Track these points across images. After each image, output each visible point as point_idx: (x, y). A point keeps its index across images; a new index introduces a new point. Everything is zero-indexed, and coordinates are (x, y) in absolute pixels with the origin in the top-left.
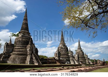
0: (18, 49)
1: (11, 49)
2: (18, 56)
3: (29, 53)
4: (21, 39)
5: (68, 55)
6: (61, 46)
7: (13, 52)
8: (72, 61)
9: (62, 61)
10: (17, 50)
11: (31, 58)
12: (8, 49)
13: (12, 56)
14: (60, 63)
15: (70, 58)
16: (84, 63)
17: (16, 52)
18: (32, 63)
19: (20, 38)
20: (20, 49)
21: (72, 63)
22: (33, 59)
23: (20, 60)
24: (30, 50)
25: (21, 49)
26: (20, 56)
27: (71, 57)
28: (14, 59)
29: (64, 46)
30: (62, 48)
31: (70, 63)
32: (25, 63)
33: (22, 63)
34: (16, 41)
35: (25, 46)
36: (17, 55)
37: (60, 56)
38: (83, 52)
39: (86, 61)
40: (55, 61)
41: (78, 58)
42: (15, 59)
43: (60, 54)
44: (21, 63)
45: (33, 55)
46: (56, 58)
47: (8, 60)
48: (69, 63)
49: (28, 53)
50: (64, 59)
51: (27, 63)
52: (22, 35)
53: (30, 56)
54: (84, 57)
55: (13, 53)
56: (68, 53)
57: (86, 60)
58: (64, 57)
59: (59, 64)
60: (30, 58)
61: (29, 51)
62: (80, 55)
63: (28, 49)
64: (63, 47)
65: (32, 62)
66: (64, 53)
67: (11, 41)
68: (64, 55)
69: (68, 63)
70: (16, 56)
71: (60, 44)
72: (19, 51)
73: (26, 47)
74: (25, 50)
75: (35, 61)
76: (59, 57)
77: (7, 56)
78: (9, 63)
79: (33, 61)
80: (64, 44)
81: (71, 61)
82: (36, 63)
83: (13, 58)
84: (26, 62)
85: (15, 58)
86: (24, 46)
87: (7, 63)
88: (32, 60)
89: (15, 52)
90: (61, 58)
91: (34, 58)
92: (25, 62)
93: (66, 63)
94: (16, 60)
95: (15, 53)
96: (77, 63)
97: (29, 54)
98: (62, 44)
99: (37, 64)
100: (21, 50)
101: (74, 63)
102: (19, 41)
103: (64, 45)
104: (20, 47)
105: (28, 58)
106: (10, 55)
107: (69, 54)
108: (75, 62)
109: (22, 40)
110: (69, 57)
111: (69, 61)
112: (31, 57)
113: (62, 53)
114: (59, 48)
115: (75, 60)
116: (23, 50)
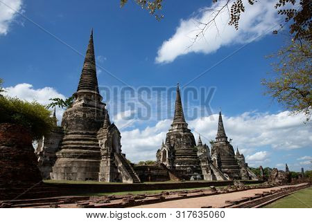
0: (74, 140)
1: (56, 141)
2: (76, 160)
3: (105, 152)
4: (81, 114)
5: (197, 157)
6: (176, 130)
7: (61, 149)
8: (208, 172)
9: (182, 171)
10: (72, 144)
11: (113, 167)
12: (51, 141)
13: (62, 161)
14: (178, 177)
15: (202, 164)
16: (236, 178)
17: (71, 150)
18: (115, 179)
19: (79, 110)
20: (81, 142)
21: (208, 178)
22: (116, 168)
23: (83, 170)
24: (107, 143)
25: (84, 140)
26: (82, 160)
27: (203, 161)
28: (68, 169)
29: (184, 132)
30: (180, 136)
31: (202, 176)
32: (97, 179)
33: (90, 179)
34: (68, 119)
35: (92, 132)
36: (73, 157)
37: (175, 158)
38: (231, 148)
39: (242, 170)
40: (165, 172)
41: (220, 163)
42: (70, 168)
43: (174, 154)
44: (86, 179)
45: (117, 158)
46: (165, 163)
47: (52, 171)
48: (199, 179)
49: (103, 153)
50: (186, 167)
51: (104, 179)
52: (83, 102)
53: (109, 159)
54: (235, 162)
55: (63, 150)
56: (196, 151)
57: (239, 168)
58: (184, 161)
60: (109, 164)
61: (103, 146)
62: (224, 155)
63: (102, 142)
64: (182, 133)
65: (116, 176)
66: (184, 150)
68: (185, 155)
69: (195, 179)
70: (72, 160)
71: (172, 126)
72: (79, 146)
73: (95, 134)
74: (94, 144)
75: (122, 172)
76: (172, 161)
77: (48, 159)
78: (56, 177)
79: (119, 174)
80: (183, 124)
81: (204, 173)
82: (127, 179)
83: (65, 165)
84: (100, 177)
85: (70, 165)
86: (90, 132)
87: (49, 178)
88: (115, 170)
89: (68, 150)
90: (177, 165)
91: (120, 165)
92: (98, 175)
93: (192, 178)
94: (74, 170)
95: (69, 153)
96: (219, 179)
97: (107, 154)
98: (179, 124)
99: (130, 182)
100: (83, 144)
101: (214, 177)
102: (78, 119)
103: (183, 128)
104: (79, 136)
105: (105, 166)
106: (56, 158)
107: (199, 154)
108: (216, 174)
109: (84, 116)
110: (199, 162)
111: (200, 172)
112: (111, 162)
113: (179, 150)
114: (172, 137)
115: (214, 170)
116: (89, 142)
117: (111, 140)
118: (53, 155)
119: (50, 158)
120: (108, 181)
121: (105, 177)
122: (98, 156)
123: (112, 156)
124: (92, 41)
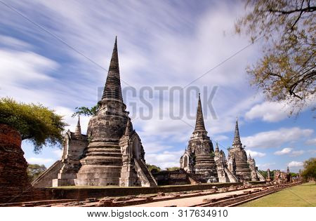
0: (98, 147)
1: (81, 149)
2: (99, 166)
3: (126, 158)
4: (104, 122)
5: (214, 162)
6: (197, 138)
7: (85, 156)
8: (222, 175)
9: (200, 175)
10: (95, 151)
11: (133, 171)
12: (75, 148)
13: (86, 167)
14: (195, 180)
16: (247, 180)
17: (95, 157)
18: (134, 184)
19: (102, 119)
20: (104, 149)
21: (222, 180)
22: (136, 173)
23: (105, 176)
24: (128, 149)
25: (107, 147)
26: (104, 166)
27: (219, 166)
28: (91, 175)
29: (204, 139)
30: (199, 143)
31: (218, 179)
32: (118, 184)
33: (111, 184)
34: (92, 127)
35: (115, 140)
36: (96, 164)
37: (195, 164)
38: (245, 153)
39: (252, 173)
40: (184, 176)
41: (234, 167)
42: (93, 174)
43: (194, 160)
44: (108, 184)
45: (136, 163)
46: (185, 169)
47: (76, 178)
48: (215, 182)
49: (124, 159)
50: (204, 171)
51: (124, 184)
52: (106, 109)
53: (129, 165)
54: (247, 166)
55: (86, 158)
56: (213, 157)
57: (250, 171)
58: (203, 166)
59: (194, 183)
60: (129, 170)
61: (125, 152)
62: (238, 160)
63: (124, 148)
64: (202, 141)
65: (135, 180)
66: (203, 156)
67: (79, 127)
68: (203, 160)
69: (212, 182)
70: (95, 166)
71: (194, 133)
72: (101, 153)
73: (118, 142)
74: (116, 151)
75: (142, 177)
76: (192, 166)
77: (72, 166)
78: (80, 182)
79: (137, 178)
80: (203, 132)
81: (219, 176)
82: (145, 183)
83: (88, 172)
84: (121, 182)
85: (92, 171)
86: (113, 139)
87: (74, 185)
88: (134, 175)
89: (92, 157)
90: (197, 170)
91: (139, 170)
92: (118, 180)
93: (209, 182)
94: (96, 176)
95: (92, 160)
96: (232, 180)
97: (127, 161)
98: (199, 132)
99: (147, 185)
100: (106, 151)
101: (228, 179)
102: (101, 127)
103: (203, 136)
104: (102, 144)
105: (125, 172)
106: (80, 165)
107: (216, 159)
108: (229, 176)
109: (107, 123)
110: (216, 166)
111: (216, 175)
112: (131, 167)
113: (198, 156)
114: (193, 144)
115: (228, 174)
116: (111, 149)
117: (131, 146)
118: (77, 162)
119: (75, 165)
120: (127, 185)
121: (125, 182)
122: (120, 162)
123: (132, 162)
124: (116, 50)
